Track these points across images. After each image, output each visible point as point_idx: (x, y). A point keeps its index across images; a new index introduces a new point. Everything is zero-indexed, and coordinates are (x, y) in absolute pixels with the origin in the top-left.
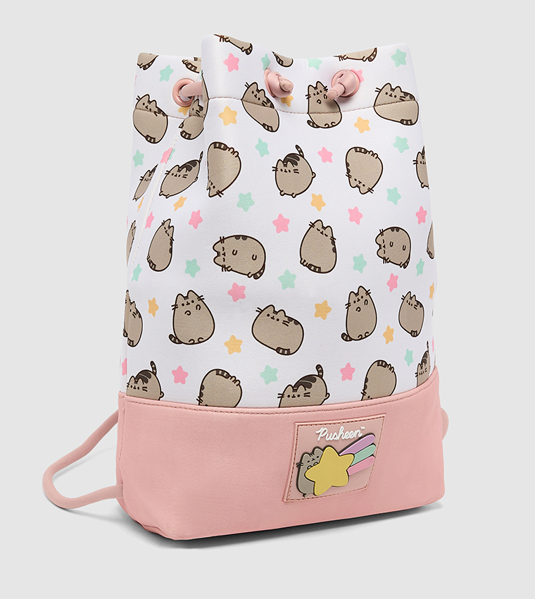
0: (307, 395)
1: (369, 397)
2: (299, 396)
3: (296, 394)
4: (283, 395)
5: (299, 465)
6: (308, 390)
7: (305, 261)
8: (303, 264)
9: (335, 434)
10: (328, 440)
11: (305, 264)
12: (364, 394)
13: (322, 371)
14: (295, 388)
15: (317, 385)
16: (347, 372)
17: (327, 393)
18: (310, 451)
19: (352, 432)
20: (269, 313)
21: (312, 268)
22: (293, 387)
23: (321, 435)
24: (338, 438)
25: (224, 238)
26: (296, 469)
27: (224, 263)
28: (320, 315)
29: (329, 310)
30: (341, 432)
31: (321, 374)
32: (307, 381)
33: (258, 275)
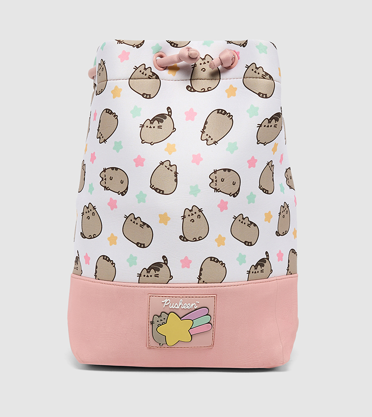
0: (156, 276)
1: (204, 282)
2: (151, 276)
3: (149, 275)
4: (140, 274)
5: (152, 323)
6: (157, 273)
7: (153, 186)
8: (151, 188)
9: (176, 304)
10: (171, 307)
11: (153, 188)
12: (199, 279)
13: (167, 260)
14: (148, 270)
15: (163, 269)
16: (186, 263)
17: (171, 276)
18: (159, 315)
19: (189, 304)
20: (131, 219)
21: (158, 191)
22: (147, 270)
23: (165, 304)
24: (178, 307)
25: (106, 169)
26: (150, 326)
27: (105, 185)
28: (164, 222)
29: (169, 219)
30: (180, 304)
31: (166, 262)
32: (156, 267)
33: (124, 193)
